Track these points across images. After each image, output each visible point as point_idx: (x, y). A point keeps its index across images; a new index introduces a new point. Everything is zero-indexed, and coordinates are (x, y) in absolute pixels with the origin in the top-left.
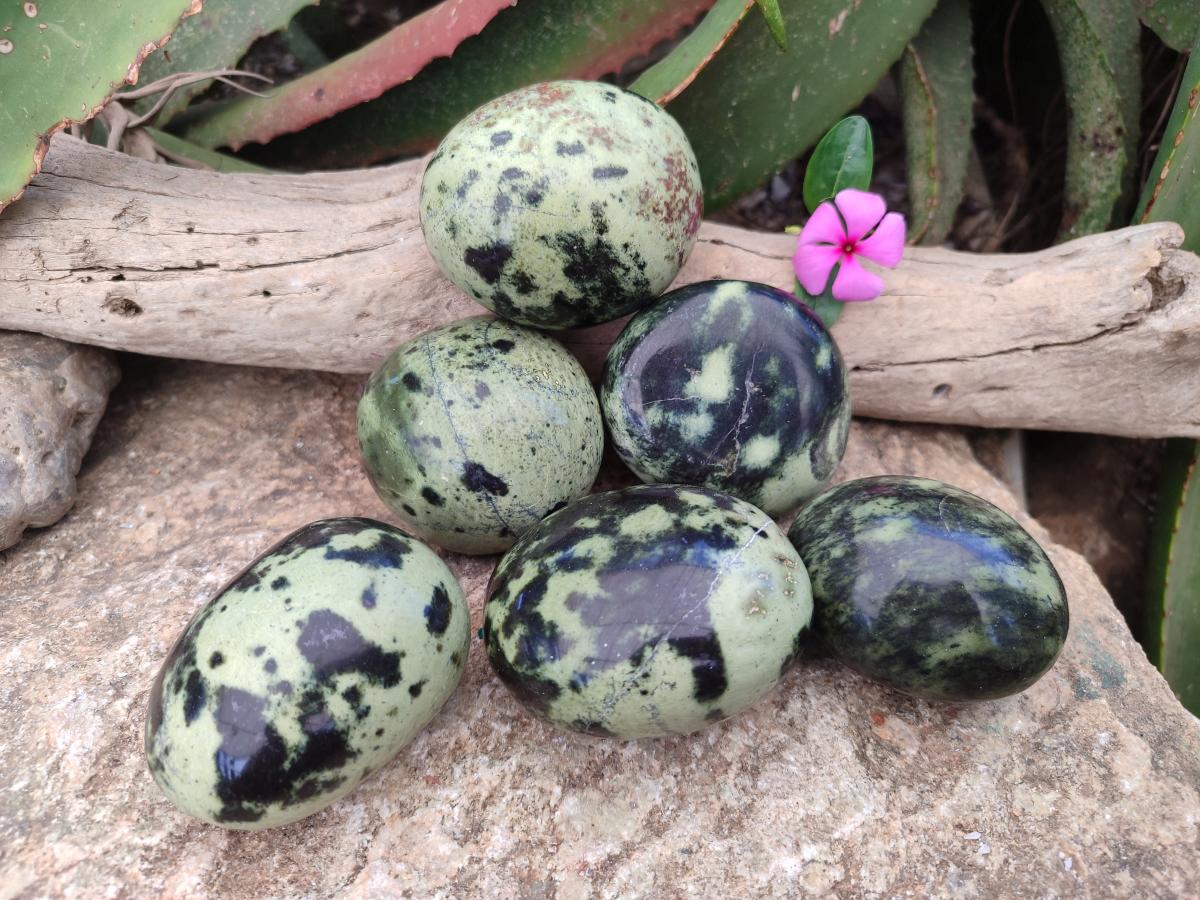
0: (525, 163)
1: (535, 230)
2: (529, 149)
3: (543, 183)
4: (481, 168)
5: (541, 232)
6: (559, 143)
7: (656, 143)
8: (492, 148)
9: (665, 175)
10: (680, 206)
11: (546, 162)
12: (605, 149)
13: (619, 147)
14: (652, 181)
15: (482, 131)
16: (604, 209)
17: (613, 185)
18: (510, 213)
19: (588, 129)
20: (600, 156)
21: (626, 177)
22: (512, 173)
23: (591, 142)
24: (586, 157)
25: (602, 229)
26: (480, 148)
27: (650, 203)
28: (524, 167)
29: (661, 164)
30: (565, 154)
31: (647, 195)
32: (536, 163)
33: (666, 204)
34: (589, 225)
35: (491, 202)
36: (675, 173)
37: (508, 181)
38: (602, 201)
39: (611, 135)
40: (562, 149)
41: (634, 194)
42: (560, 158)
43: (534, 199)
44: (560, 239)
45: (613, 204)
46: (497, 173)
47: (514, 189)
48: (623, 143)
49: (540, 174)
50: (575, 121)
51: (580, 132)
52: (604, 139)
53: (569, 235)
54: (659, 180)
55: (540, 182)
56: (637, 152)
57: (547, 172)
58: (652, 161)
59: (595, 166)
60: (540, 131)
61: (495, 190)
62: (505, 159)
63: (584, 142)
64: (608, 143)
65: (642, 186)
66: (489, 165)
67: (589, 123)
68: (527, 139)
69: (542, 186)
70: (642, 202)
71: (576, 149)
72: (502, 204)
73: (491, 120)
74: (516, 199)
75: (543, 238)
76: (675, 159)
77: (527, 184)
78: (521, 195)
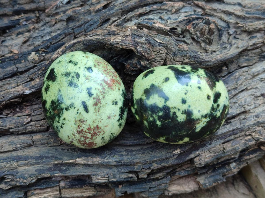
0: (82, 79)
1: (62, 87)
2: (87, 79)
3: (76, 86)
4: (78, 66)
5: (61, 89)
6: (91, 88)
7: (102, 121)
8: (86, 68)
9: (92, 127)
10: (85, 136)
11: (83, 85)
12: (93, 104)
13: (95, 108)
14: (88, 123)
15: (93, 64)
16: (73, 108)
17: (82, 109)
18: (65, 78)
19: (99, 97)
20: (90, 103)
21: (86, 113)
22: (78, 75)
23: (94, 98)
24: (89, 98)
25: (67, 109)
26: (86, 64)
27: (80, 123)
28: (80, 78)
29: (95, 125)
30: (87, 91)
31: (83, 122)
32: (83, 82)
33: (82, 130)
34: (67, 104)
35: (68, 71)
36: (95, 131)
37: (75, 74)
38: (75, 106)
39: (99, 105)
40: (89, 90)
41: (81, 117)
42: (86, 89)
43: (71, 84)
44: (61, 96)
45: (75, 111)
46: (77, 71)
47: (73, 77)
48: (97, 109)
49: (79, 84)
50: (101, 92)
51: (97, 94)
52: (96, 103)
53: (62, 99)
54: (89, 125)
55: (76, 85)
56: (96, 115)
57: (80, 86)
58: (95, 121)
59: (86, 102)
60: (94, 81)
61: (72, 71)
62: (83, 72)
63: (93, 96)
64: (96, 104)
65: (85, 119)
66: (80, 68)
67: (101, 97)
68: (90, 78)
69: (75, 86)
70: (79, 121)
71: (90, 95)
72: (67, 75)
73: (97, 66)
74: (70, 78)
75: (60, 90)
76: (100, 130)
77: (75, 80)
78: (71, 80)
